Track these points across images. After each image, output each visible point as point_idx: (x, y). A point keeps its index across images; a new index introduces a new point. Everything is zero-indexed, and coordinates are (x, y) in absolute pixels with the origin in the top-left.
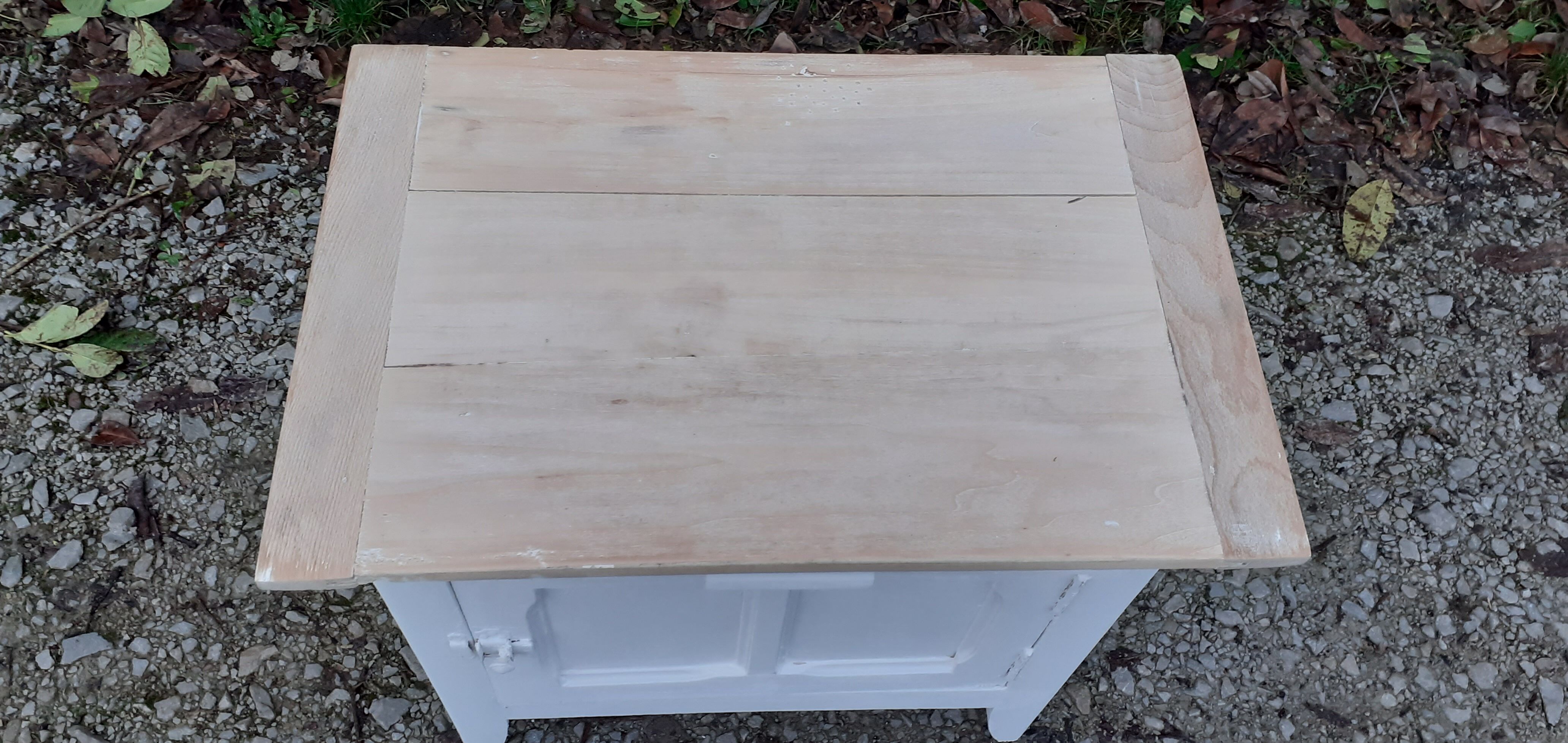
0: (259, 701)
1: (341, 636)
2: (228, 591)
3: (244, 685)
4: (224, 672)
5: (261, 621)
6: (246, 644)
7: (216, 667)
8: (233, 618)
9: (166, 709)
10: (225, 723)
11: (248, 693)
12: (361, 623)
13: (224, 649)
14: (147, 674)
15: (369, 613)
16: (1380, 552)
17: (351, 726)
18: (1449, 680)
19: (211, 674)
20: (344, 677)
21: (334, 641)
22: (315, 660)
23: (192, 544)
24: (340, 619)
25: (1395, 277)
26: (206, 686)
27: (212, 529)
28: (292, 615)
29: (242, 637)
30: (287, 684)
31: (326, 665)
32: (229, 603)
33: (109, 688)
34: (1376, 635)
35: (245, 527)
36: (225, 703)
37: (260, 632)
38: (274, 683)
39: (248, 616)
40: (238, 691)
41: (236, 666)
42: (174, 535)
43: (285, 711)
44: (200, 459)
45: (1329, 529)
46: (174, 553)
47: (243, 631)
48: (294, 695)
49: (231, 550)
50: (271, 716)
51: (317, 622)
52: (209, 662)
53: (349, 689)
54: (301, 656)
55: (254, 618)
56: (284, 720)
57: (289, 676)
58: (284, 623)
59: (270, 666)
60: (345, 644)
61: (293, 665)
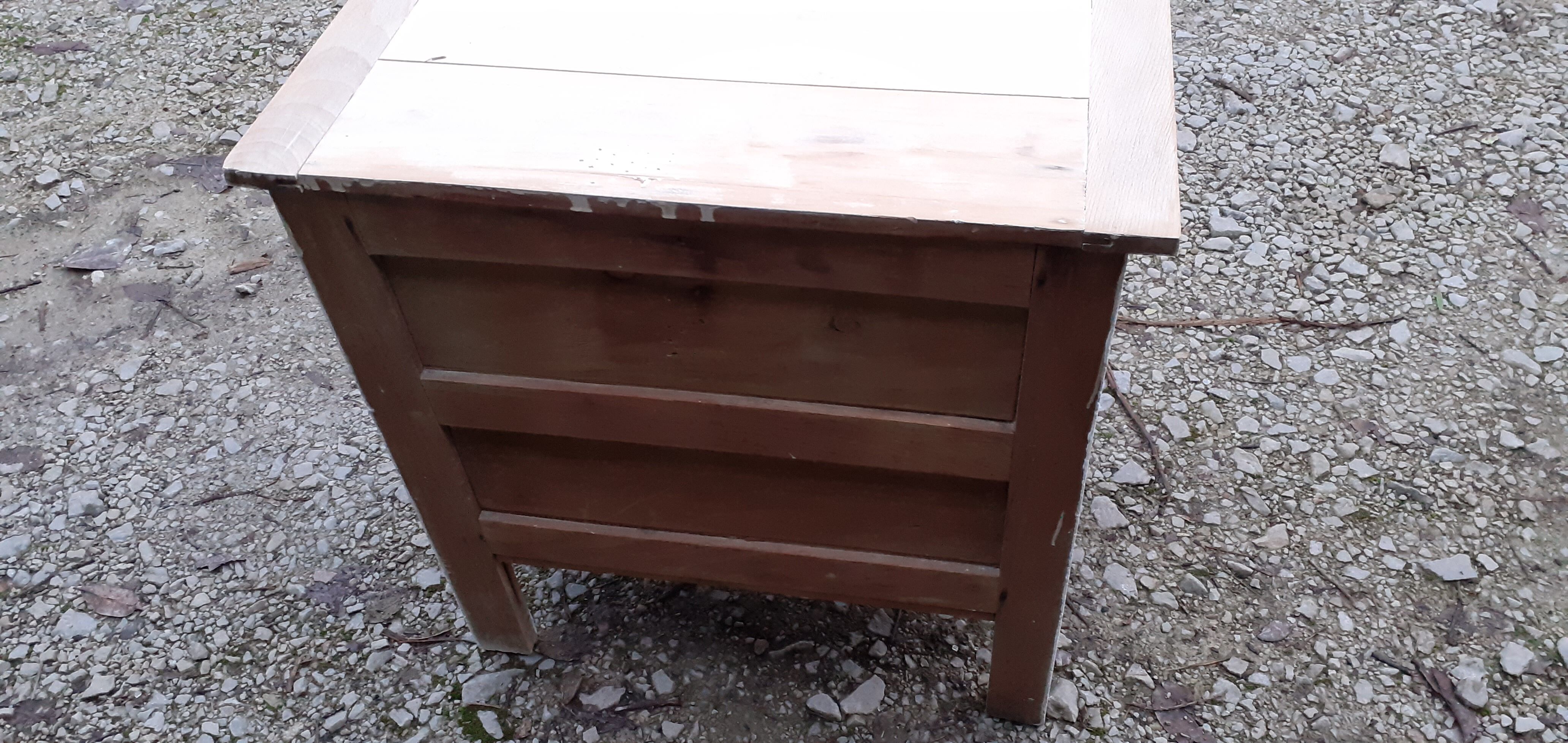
0: (1259, 501)
1: (1191, 544)
2: (1322, 602)
3: (1277, 515)
4: (1301, 530)
5: (1278, 571)
6: (1286, 550)
7: (1310, 535)
8: (1307, 576)
9: (1347, 506)
10: (1285, 489)
11: (1271, 508)
12: (1173, 554)
13: (1307, 549)
14: (1376, 536)
17: (1166, 470)
19: (1313, 529)
20: (1180, 510)
21: (1196, 541)
22: (1213, 528)
23: (1379, 657)
24: (1196, 560)
26: (1314, 521)
27: (1362, 672)
29: (1292, 558)
30: (1236, 512)
31: (1200, 521)
32: (1317, 591)
33: (1409, 530)
36: (1291, 504)
37: (1275, 560)
38: (1248, 515)
39: (1291, 575)
40: (1282, 511)
41: (1290, 533)
42: (1404, 671)
43: (1231, 490)
46: (1395, 650)
47: (1292, 563)
48: (1226, 502)
49: (1332, 644)
50: (1244, 488)
51: (1218, 560)
52: (1318, 540)
53: (1174, 499)
54: (1228, 532)
55: (1284, 573)
56: (1230, 484)
57: (1235, 519)
58: (1253, 564)
59: (1256, 529)
60: (1186, 538)
61: (1233, 527)
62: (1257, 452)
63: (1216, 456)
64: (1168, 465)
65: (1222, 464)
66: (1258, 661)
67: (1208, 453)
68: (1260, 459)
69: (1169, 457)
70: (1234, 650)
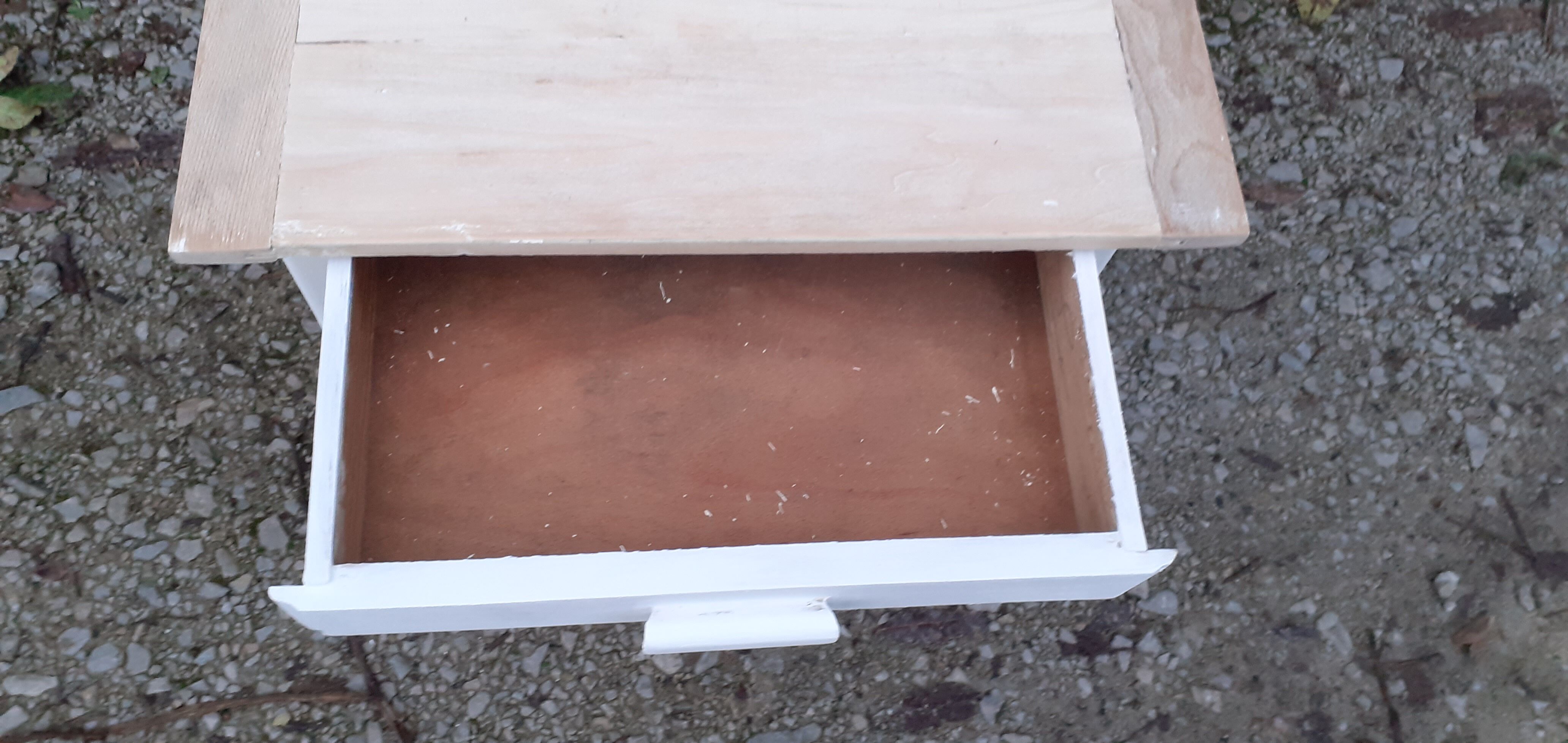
0: (197, 451)
1: (279, 389)
2: (160, 346)
3: (182, 436)
4: (161, 423)
5: (196, 374)
6: (182, 397)
7: (153, 418)
8: (167, 372)
9: (103, 459)
10: (165, 471)
11: (186, 444)
12: (299, 376)
13: (160, 402)
14: (83, 426)
15: (307, 366)
16: (1319, 307)
17: (293, 474)
18: (1379, 427)
19: (148, 425)
20: (284, 427)
21: (273, 393)
22: (253, 411)
23: (121, 300)
24: (277, 371)
25: (1347, 40)
26: (144, 436)
27: (141, 284)
28: (228, 369)
29: (178, 390)
30: (226, 434)
31: (265, 417)
32: (162, 357)
33: (44, 439)
34: (1311, 384)
35: (176, 282)
36: (163, 453)
37: (196, 384)
38: (213, 434)
39: (183, 370)
40: (176, 442)
41: (173, 417)
42: (102, 290)
43: (225, 460)
44: (124, 216)
45: (1269, 286)
46: (103, 308)
47: (179, 384)
48: (234, 445)
49: (162, 305)
50: (211, 465)
51: (254, 375)
52: (145, 414)
53: (289, 439)
54: (238, 408)
55: (189, 372)
56: (225, 469)
57: (228, 426)
58: (220, 376)
59: (208, 417)
60: (283, 396)
61: (231, 417)
62: (186, 514)
63: (234, 503)
64: (289, 482)
65: (229, 494)
66: (235, 281)
67: (243, 506)
68: (185, 508)
69: (287, 491)
70: (255, 287)
